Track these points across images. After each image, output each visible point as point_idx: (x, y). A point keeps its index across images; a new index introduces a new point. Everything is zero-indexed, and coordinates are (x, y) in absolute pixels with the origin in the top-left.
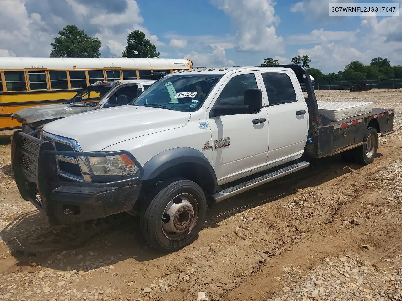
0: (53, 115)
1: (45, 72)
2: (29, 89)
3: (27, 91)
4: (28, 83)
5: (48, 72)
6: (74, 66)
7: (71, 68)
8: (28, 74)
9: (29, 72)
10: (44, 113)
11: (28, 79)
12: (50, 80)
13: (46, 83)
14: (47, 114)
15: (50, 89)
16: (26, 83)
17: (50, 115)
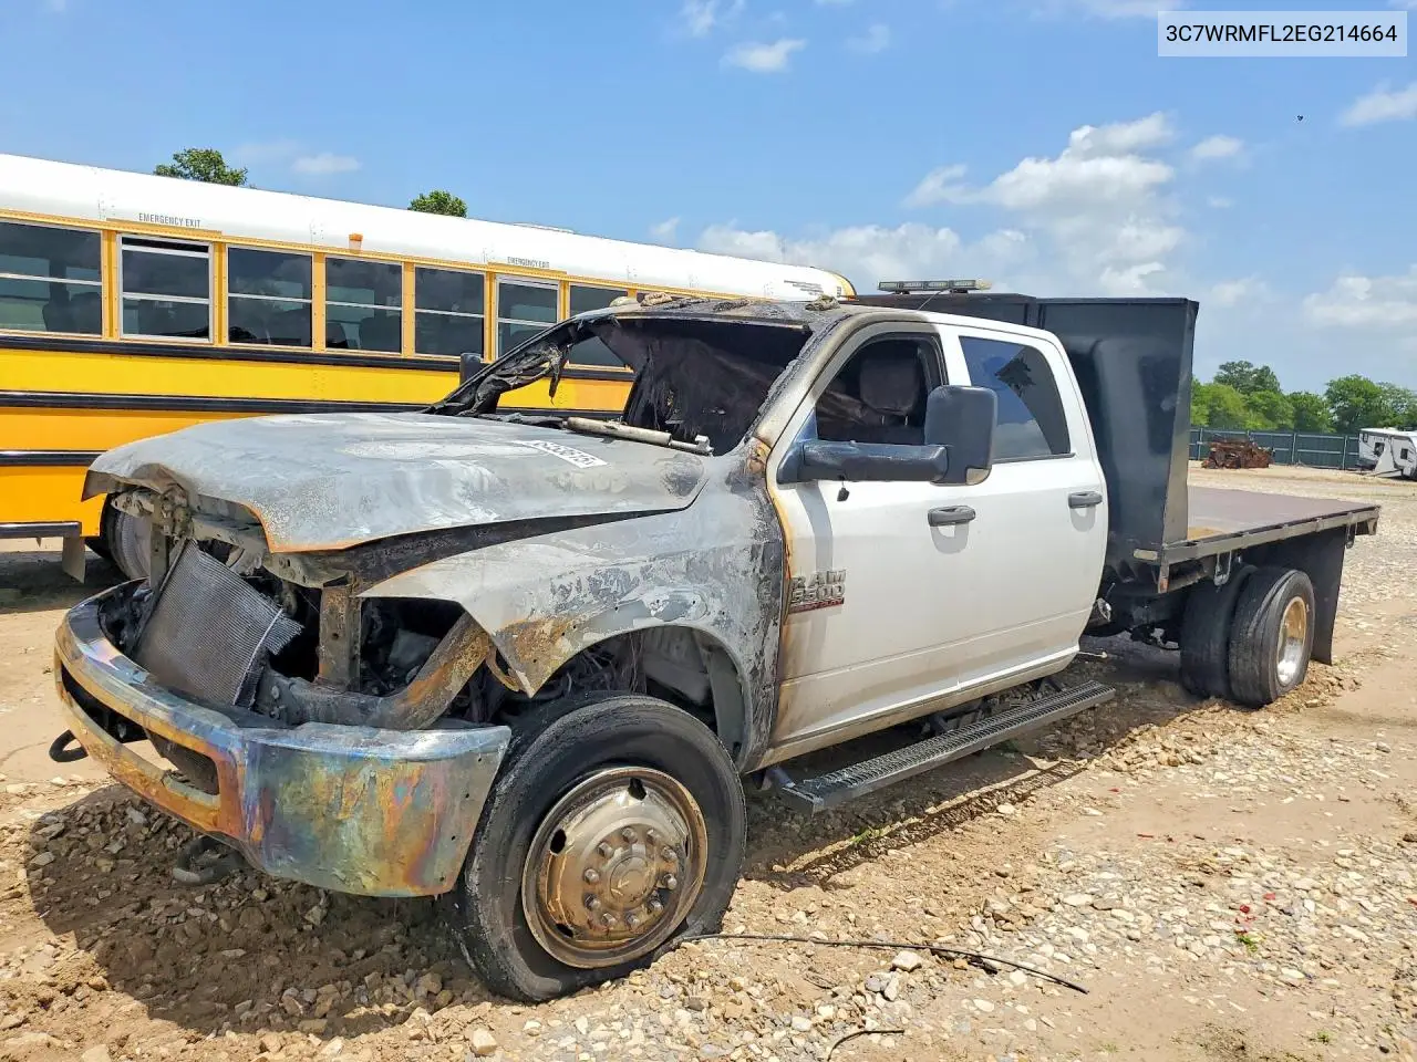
0: (477, 495)
1: (205, 249)
2: (114, 327)
3: (105, 337)
4: (115, 295)
5: (221, 251)
6: (357, 239)
7: (339, 245)
8: (118, 248)
9: (126, 241)
10: (414, 476)
11: (114, 280)
12: (226, 295)
13: (207, 307)
14: (440, 483)
15: (220, 341)
16: (105, 294)
17: (457, 490)
